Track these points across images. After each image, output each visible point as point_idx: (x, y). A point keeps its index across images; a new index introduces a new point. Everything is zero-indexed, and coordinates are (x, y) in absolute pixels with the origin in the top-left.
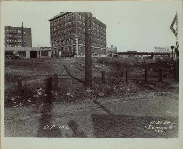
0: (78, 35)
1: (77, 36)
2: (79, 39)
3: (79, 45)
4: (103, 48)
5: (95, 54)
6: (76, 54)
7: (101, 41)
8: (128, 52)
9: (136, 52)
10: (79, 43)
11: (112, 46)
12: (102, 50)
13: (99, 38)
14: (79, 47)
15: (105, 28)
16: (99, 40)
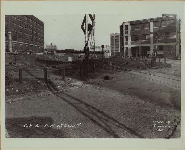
0: (12, 32)
1: (10, 32)
2: (13, 36)
3: (13, 41)
4: (40, 46)
5: (30, 52)
6: (10, 51)
7: (39, 38)
8: (66, 50)
9: (74, 50)
10: (13, 39)
11: (51, 44)
12: (39, 47)
13: (35, 35)
14: (12, 44)
15: (43, 26)
16: (36, 37)
